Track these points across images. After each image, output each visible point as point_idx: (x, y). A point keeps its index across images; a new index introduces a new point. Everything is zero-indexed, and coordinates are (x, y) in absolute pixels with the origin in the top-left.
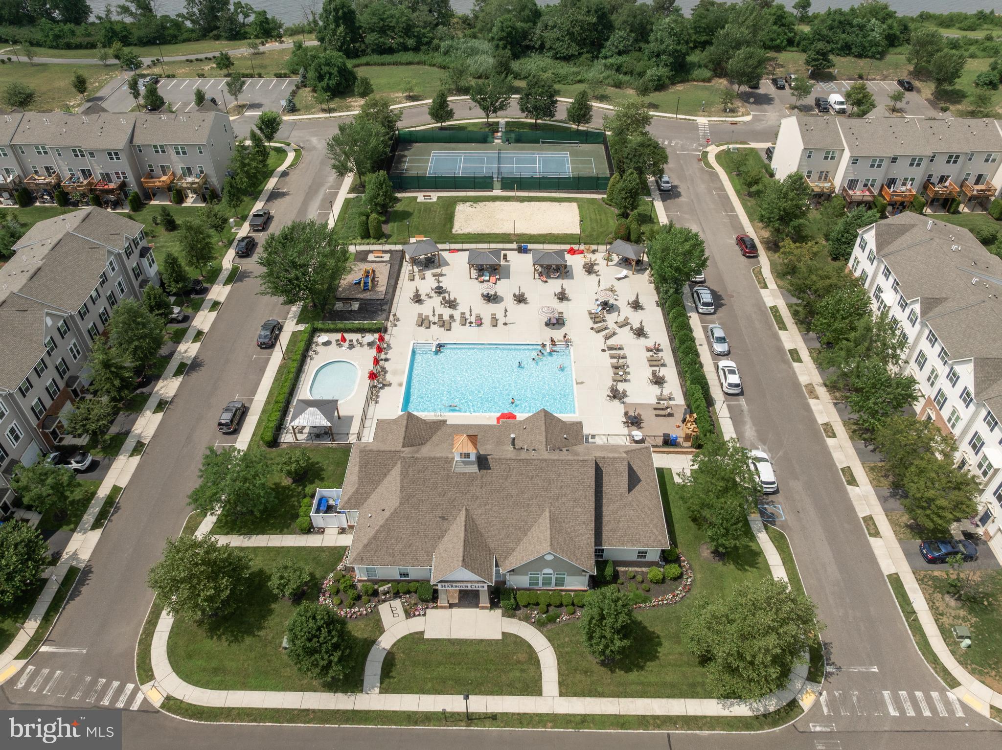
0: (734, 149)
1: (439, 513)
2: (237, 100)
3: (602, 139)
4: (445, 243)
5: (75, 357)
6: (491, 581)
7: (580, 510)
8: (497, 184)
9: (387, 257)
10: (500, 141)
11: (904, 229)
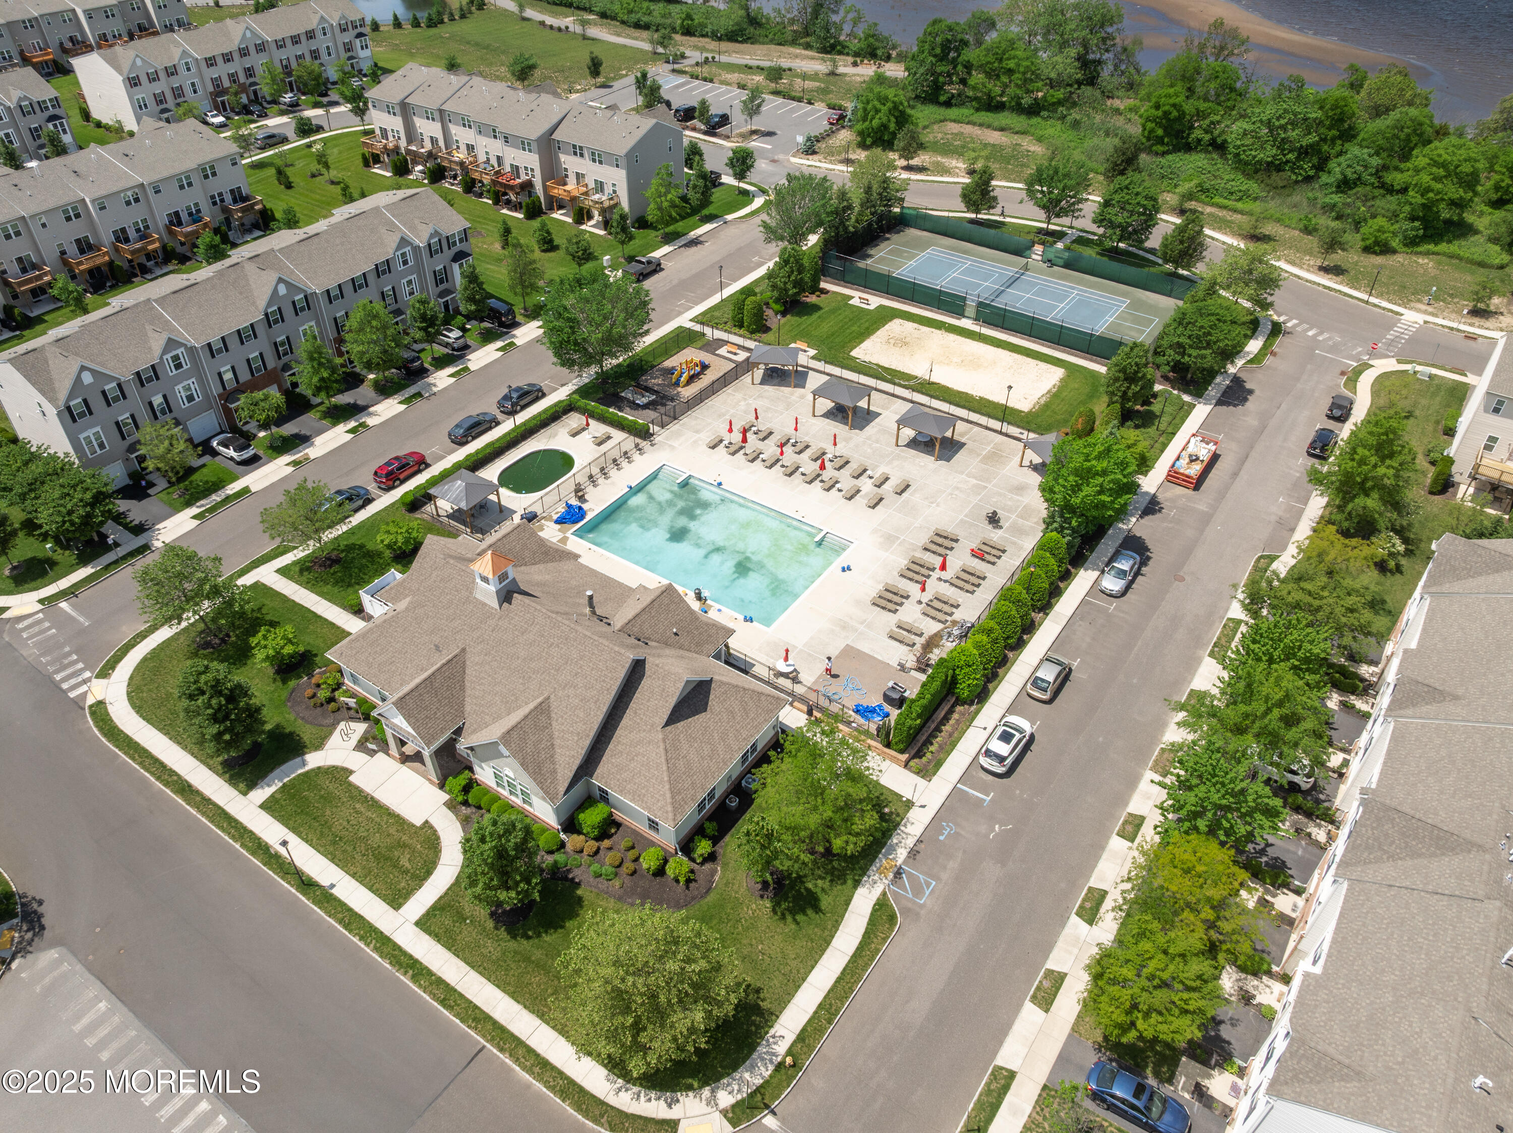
1: (436, 639)
4: (829, 362)
6: (428, 744)
8: (971, 311)
9: (742, 356)
10: (1039, 258)
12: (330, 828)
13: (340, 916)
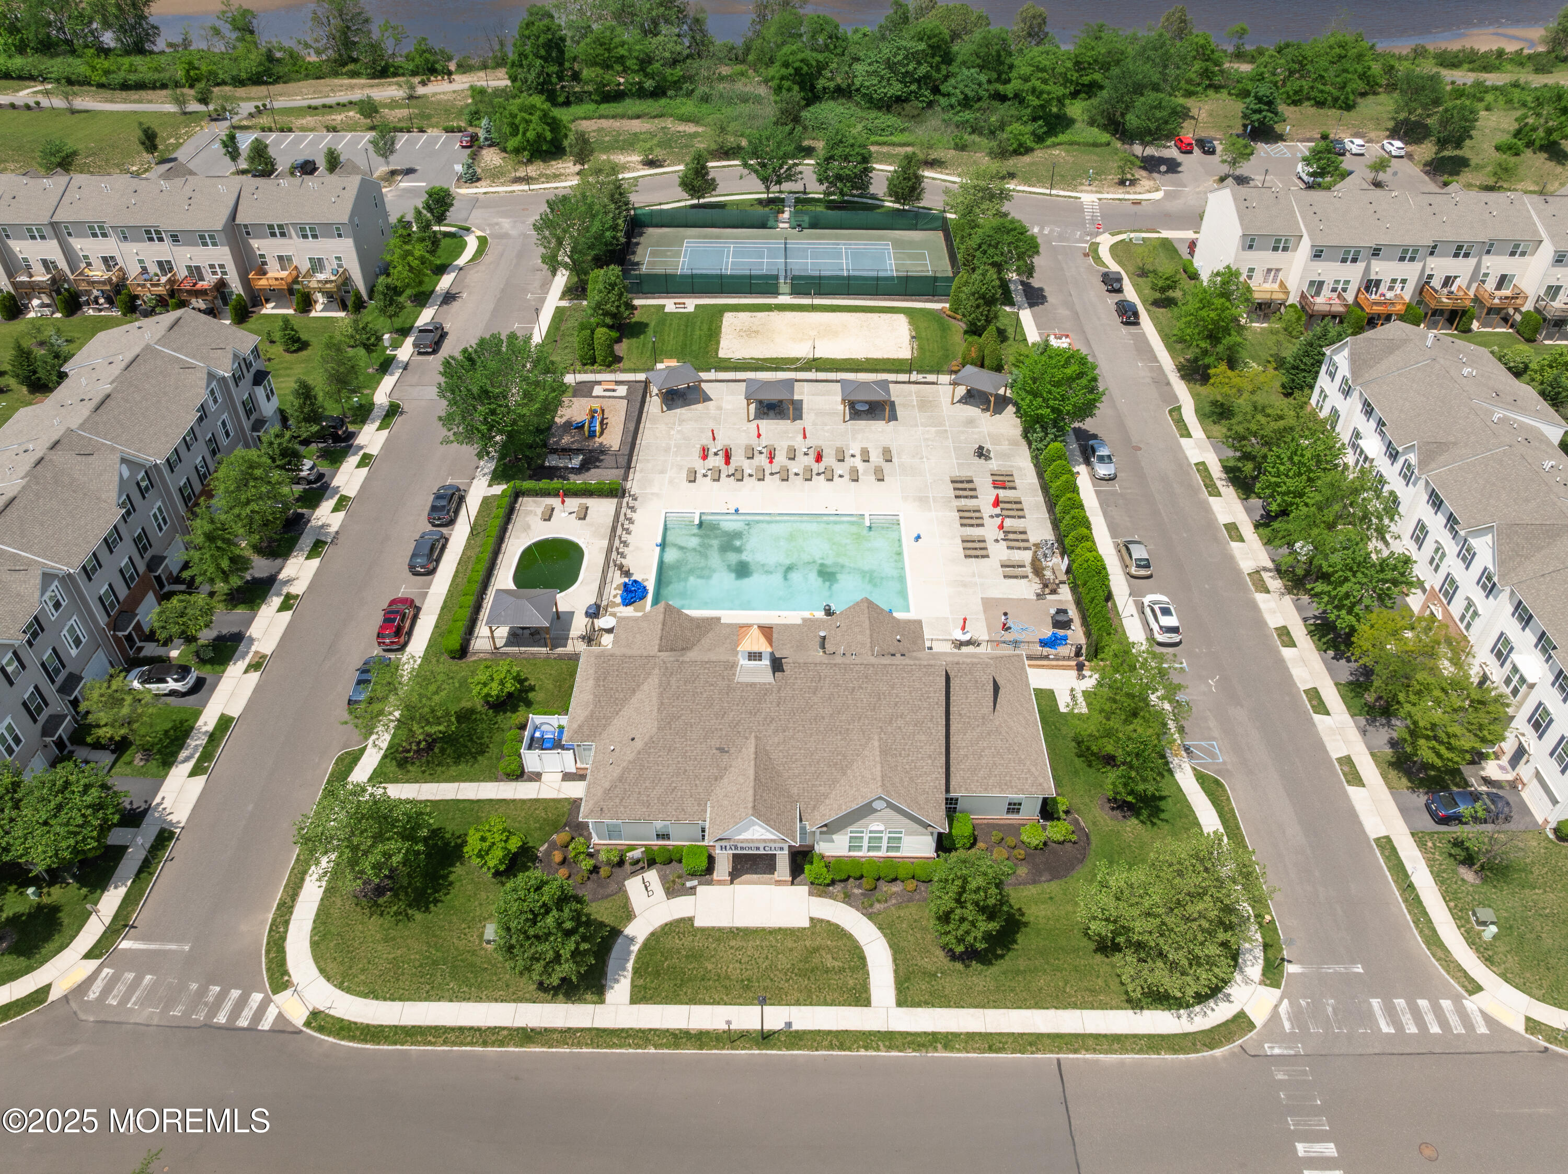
0: (1137, 239)
1: (715, 742)
2: (388, 163)
3: (939, 223)
4: (708, 370)
5: (161, 529)
6: (794, 841)
7: (923, 738)
8: (784, 287)
9: (622, 391)
10: (787, 225)
11: (1391, 347)
12: (728, 977)
13: (825, 1043)
